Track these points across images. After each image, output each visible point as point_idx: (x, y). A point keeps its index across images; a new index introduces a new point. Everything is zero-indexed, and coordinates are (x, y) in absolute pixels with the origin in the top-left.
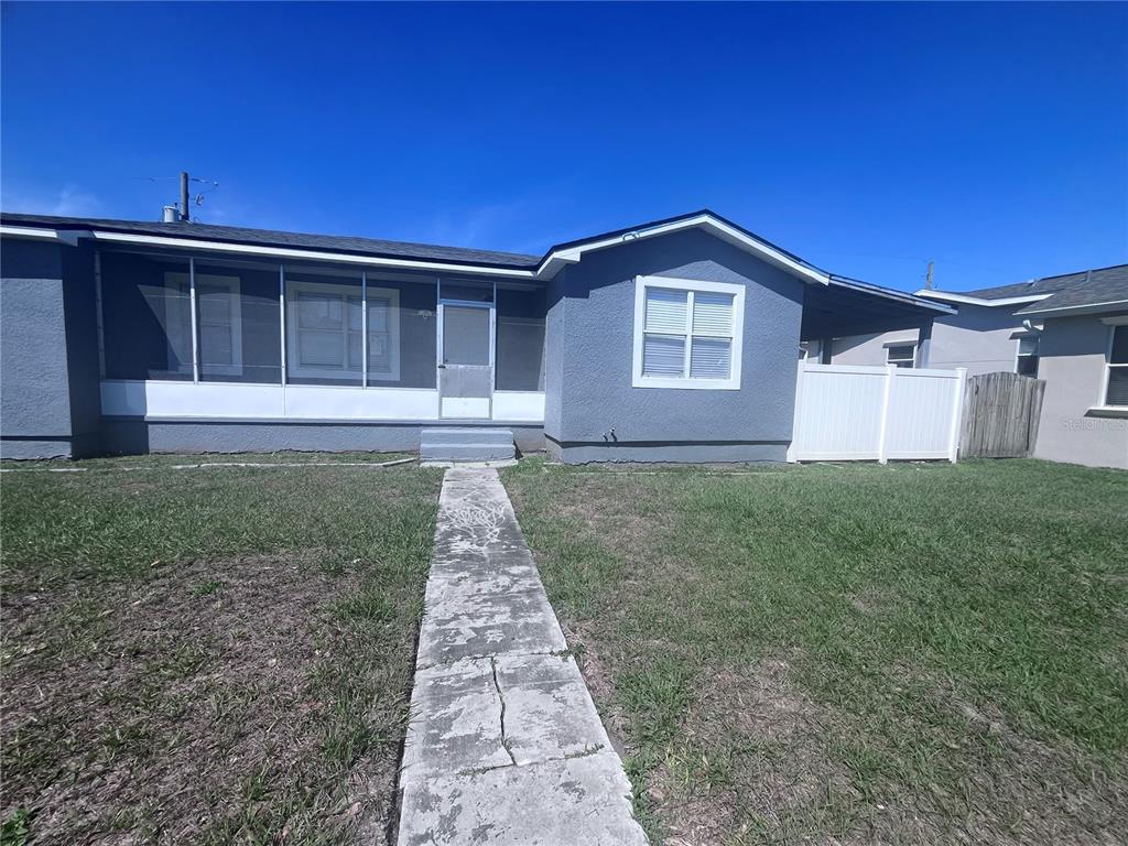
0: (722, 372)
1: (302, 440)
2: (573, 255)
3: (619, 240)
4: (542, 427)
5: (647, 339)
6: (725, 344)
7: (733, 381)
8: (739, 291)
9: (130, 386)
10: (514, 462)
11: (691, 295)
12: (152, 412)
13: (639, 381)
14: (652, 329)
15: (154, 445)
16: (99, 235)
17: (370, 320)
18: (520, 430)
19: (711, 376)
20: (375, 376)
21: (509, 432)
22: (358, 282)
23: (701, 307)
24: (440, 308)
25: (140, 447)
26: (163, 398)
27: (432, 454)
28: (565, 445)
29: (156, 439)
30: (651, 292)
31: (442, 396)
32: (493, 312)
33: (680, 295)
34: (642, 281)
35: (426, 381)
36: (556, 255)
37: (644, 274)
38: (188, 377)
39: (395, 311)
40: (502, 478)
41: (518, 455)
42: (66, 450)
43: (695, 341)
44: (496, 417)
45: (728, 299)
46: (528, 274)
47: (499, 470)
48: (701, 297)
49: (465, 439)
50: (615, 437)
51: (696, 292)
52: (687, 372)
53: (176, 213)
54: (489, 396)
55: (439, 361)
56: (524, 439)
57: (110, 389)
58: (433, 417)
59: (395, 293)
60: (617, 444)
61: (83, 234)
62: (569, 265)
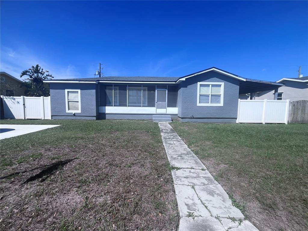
0: (219, 102)
1: (131, 117)
2: (184, 79)
3: (194, 75)
4: (177, 115)
5: (200, 95)
6: (219, 96)
7: (221, 104)
8: (223, 84)
9: (103, 107)
10: (171, 122)
11: (211, 86)
12: (107, 112)
13: (198, 104)
14: (202, 93)
15: (107, 118)
17: (143, 94)
18: (173, 116)
19: (216, 103)
20: (144, 105)
21: (170, 116)
22: (141, 86)
23: (213, 88)
24: (156, 91)
25: (105, 119)
26: (109, 110)
27: (155, 120)
28: (182, 118)
29: (107, 117)
30: (201, 85)
31: (156, 109)
32: (167, 91)
33: (208, 86)
34: (199, 83)
35: (154, 106)
36: (180, 79)
37: (199, 82)
38: (112, 106)
39: (147, 92)
42: (95, 118)
43: (212, 95)
44: (167, 113)
45: (220, 86)
46: (174, 83)
47: (168, 123)
48: (213, 86)
49: (162, 117)
50: (193, 117)
51: (212, 85)
52: (210, 102)
53: (98, 72)
54: (166, 109)
55: (156, 102)
56: (173, 118)
57: (100, 108)
58: (155, 113)
59: (146, 88)
60: (193, 118)
62: (183, 81)
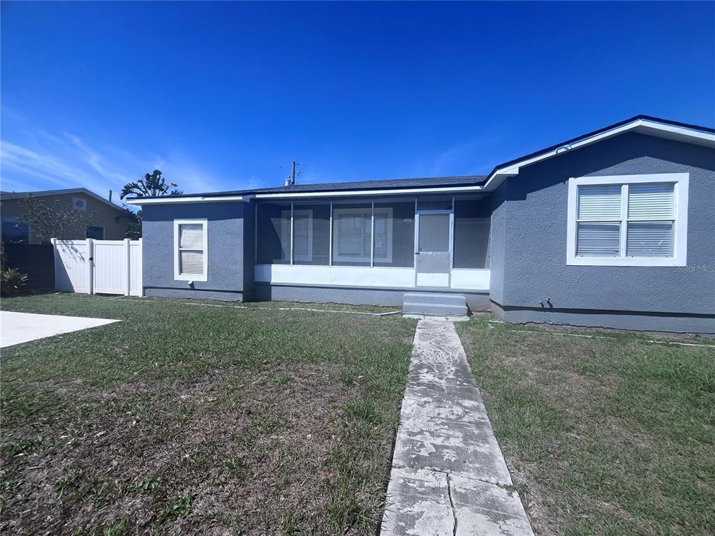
0: (665, 250)
1: (338, 298)
2: (513, 170)
3: (553, 153)
4: (488, 294)
5: (580, 226)
6: (667, 227)
7: (678, 257)
8: (682, 180)
9: (266, 267)
10: (466, 319)
11: (625, 189)
12: (274, 280)
13: (572, 259)
14: (584, 218)
15: (273, 297)
16: (258, 196)
17: (377, 227)
18: (471, 296)
19: (651, 255)
20: (378, 260)
21: (462, 297)
22: (369, 206)
23: (636, 197)
24: (417, 216)
25: (268, 299)
26: (280, 274)
27: (410, 309)
28: (506, 308)
29: (275, 294)
30: (582, 189)
31: (417, 272)
32: (452, 216)
33: (616, 188)
34: (573, 183)
35: (407, 262)
36: (499, 172)
37: (576, 176)
38: (288, 263)
39: (390, 221)
40: (457, 330)
41: (469, 313)
42: (240, 297)
43: (630, 226)
44: (454, 286)
45: (669, 187)
46: (478, 188)
47: (455, 323)
48: (634, 188)
49: (432, 300)
50: (551, 305)
51: (630, 185)
52: (623, 253)
54: (449, 272)
55: (416, 250)
56: (474, 303)
57: (258, 268)
58: (411, 285)
59: (390, 210)
60: (552, 310)
61: (251, 196)
62: (510, 178)
